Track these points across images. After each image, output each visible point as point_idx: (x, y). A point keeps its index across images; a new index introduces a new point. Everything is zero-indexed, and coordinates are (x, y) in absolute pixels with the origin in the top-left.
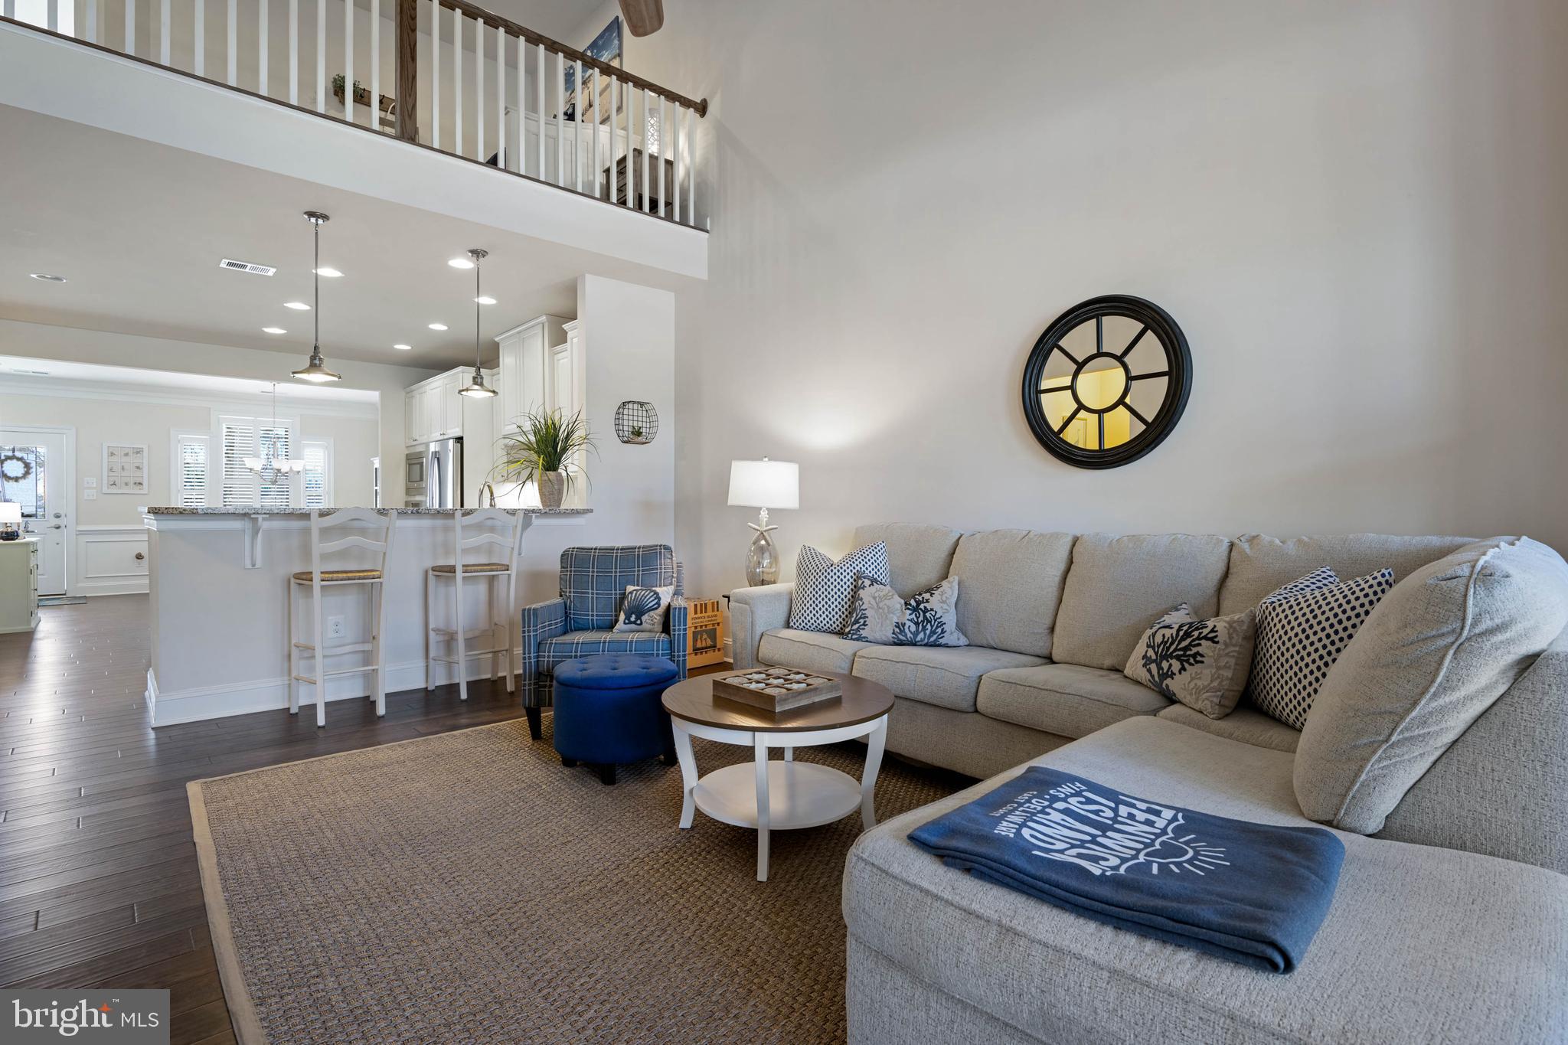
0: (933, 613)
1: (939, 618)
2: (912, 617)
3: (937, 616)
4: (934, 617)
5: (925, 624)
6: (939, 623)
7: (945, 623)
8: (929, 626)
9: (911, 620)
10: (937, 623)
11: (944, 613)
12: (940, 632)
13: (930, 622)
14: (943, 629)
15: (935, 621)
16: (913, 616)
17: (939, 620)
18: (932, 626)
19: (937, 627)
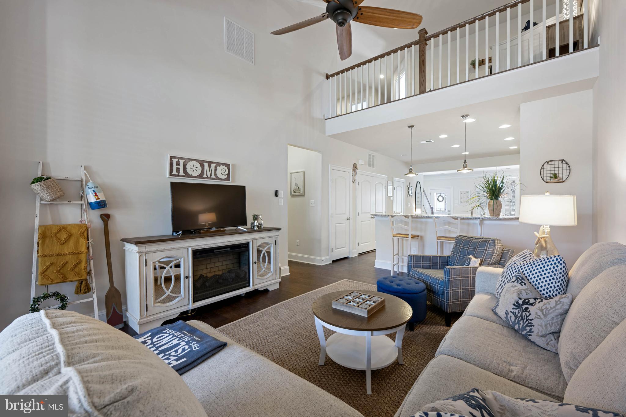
0: (528, 314)
1: (531, 320)
2: (515, 311)
3: (530, 318)
4: (527, 317)
5: (520, 319)
6: (529, 323)
7: (534, 326)
8: (521, 322)
9: (513, 313)
10: (527, 322)
11: (536, 317)
12: (528, 330)
13: (523, 320)
14: (531, 329)
15: (527, 320)
16: (517, 311)
17: (530, 321)
18: (524, 323)
19: (527, 326)
